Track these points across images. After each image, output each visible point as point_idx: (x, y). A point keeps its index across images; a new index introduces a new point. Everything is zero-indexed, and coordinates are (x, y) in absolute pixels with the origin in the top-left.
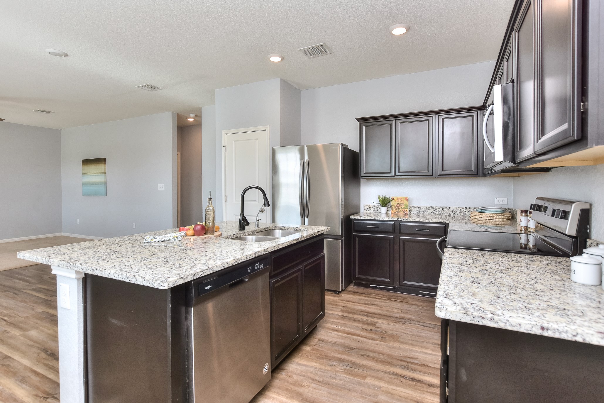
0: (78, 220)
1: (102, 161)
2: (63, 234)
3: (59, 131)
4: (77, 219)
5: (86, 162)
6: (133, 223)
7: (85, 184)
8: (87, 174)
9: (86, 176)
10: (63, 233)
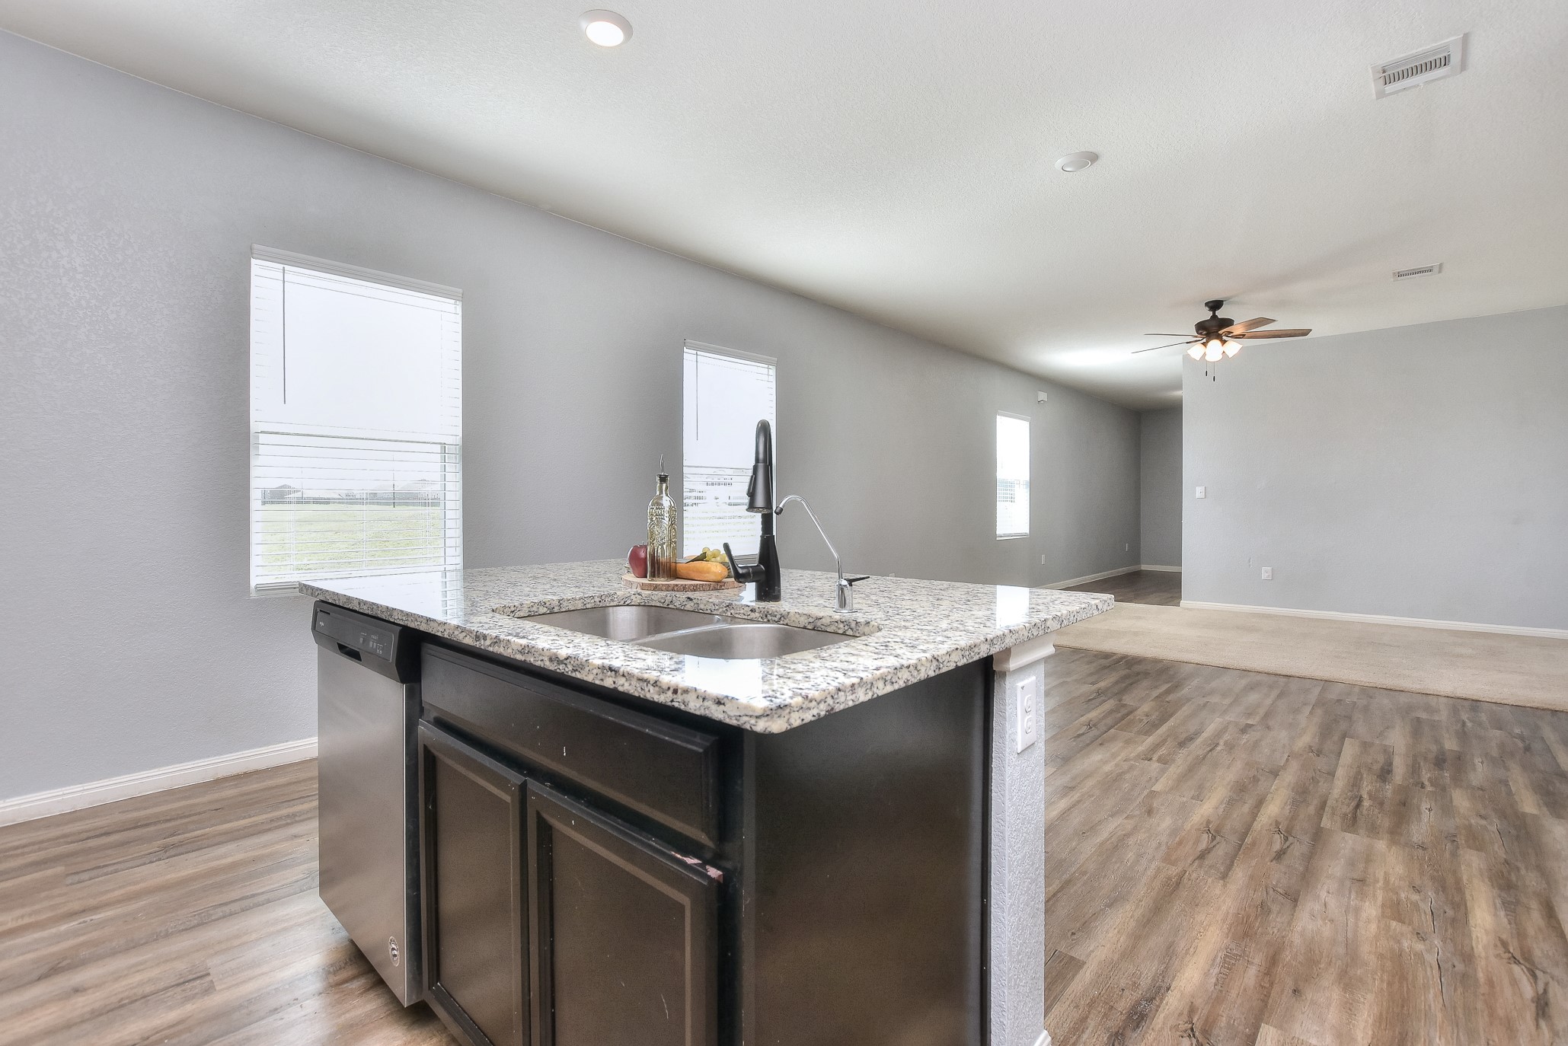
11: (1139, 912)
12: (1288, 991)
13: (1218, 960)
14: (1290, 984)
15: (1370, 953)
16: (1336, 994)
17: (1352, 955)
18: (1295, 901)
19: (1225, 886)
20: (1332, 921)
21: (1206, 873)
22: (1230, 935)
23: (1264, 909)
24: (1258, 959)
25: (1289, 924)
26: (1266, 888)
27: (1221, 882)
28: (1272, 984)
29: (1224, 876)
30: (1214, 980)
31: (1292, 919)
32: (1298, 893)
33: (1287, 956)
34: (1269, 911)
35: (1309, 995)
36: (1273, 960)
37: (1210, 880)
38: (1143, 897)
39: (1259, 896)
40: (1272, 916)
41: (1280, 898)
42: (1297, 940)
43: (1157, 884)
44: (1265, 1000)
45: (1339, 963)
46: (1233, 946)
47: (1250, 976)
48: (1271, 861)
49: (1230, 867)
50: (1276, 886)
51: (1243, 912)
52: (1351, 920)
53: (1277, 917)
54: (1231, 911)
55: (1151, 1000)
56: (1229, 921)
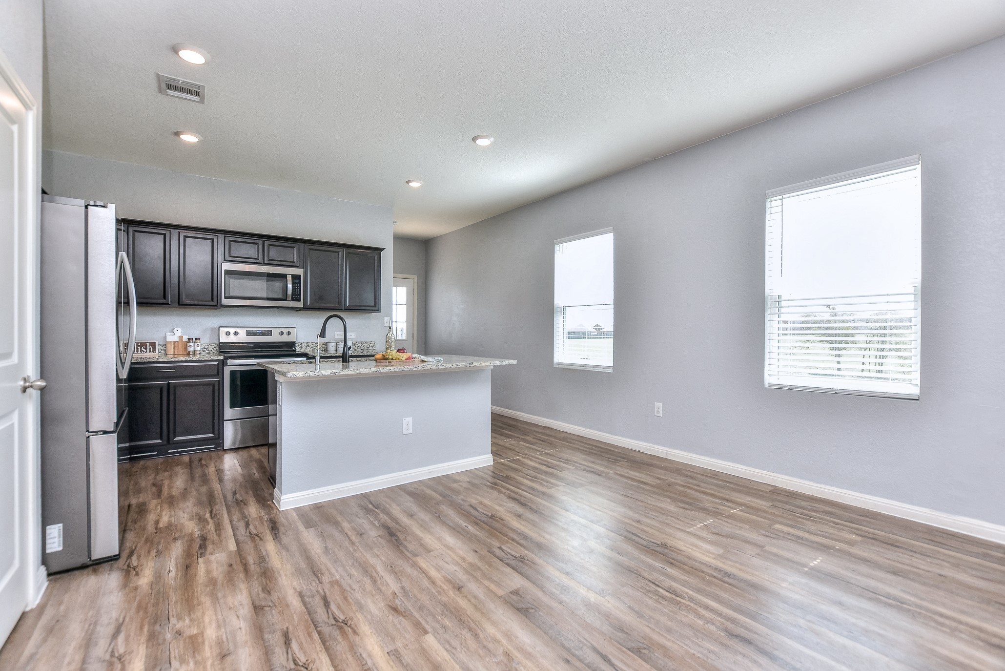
11: (313, 552)
12: (234, 564)
13: (267, 557)
14: (235, 566)
15: (205, 603)
16: (215, 574)
17: (213, 596)
18: (255, 607)
19: (295, 589)
20: (230, 608)
21: (311, 591)
22: (270, 568)
23: (267, 591)
24: (252, 567)
25: (250, 592)
26: (275, 605)
27: (299, 590)
28: (241, 562)
29: (301, 595)
30: (262, 551)
31: (250, 594)
32: (257, 614)
33: (242, 576)
34: (263, 591)
35: (226, 567)
36: (246, 570)
37: (305, 587)
38: (320, 558)
39: (275, 596)
40: (260, 589)
41: (263, 604)
42: (243, 586)
43: (323, 567)
44: (240, 556)
45: (218, 588)
46: (266, 565)
47: (251, 560)
48: (287, 628)
49: (305, 604)
50: (271, 610)
51: (274, 582)
52: (220, 617)
53: (258, 591)
54: (280, 578)
55: (275, 534)
56: (276, 573)
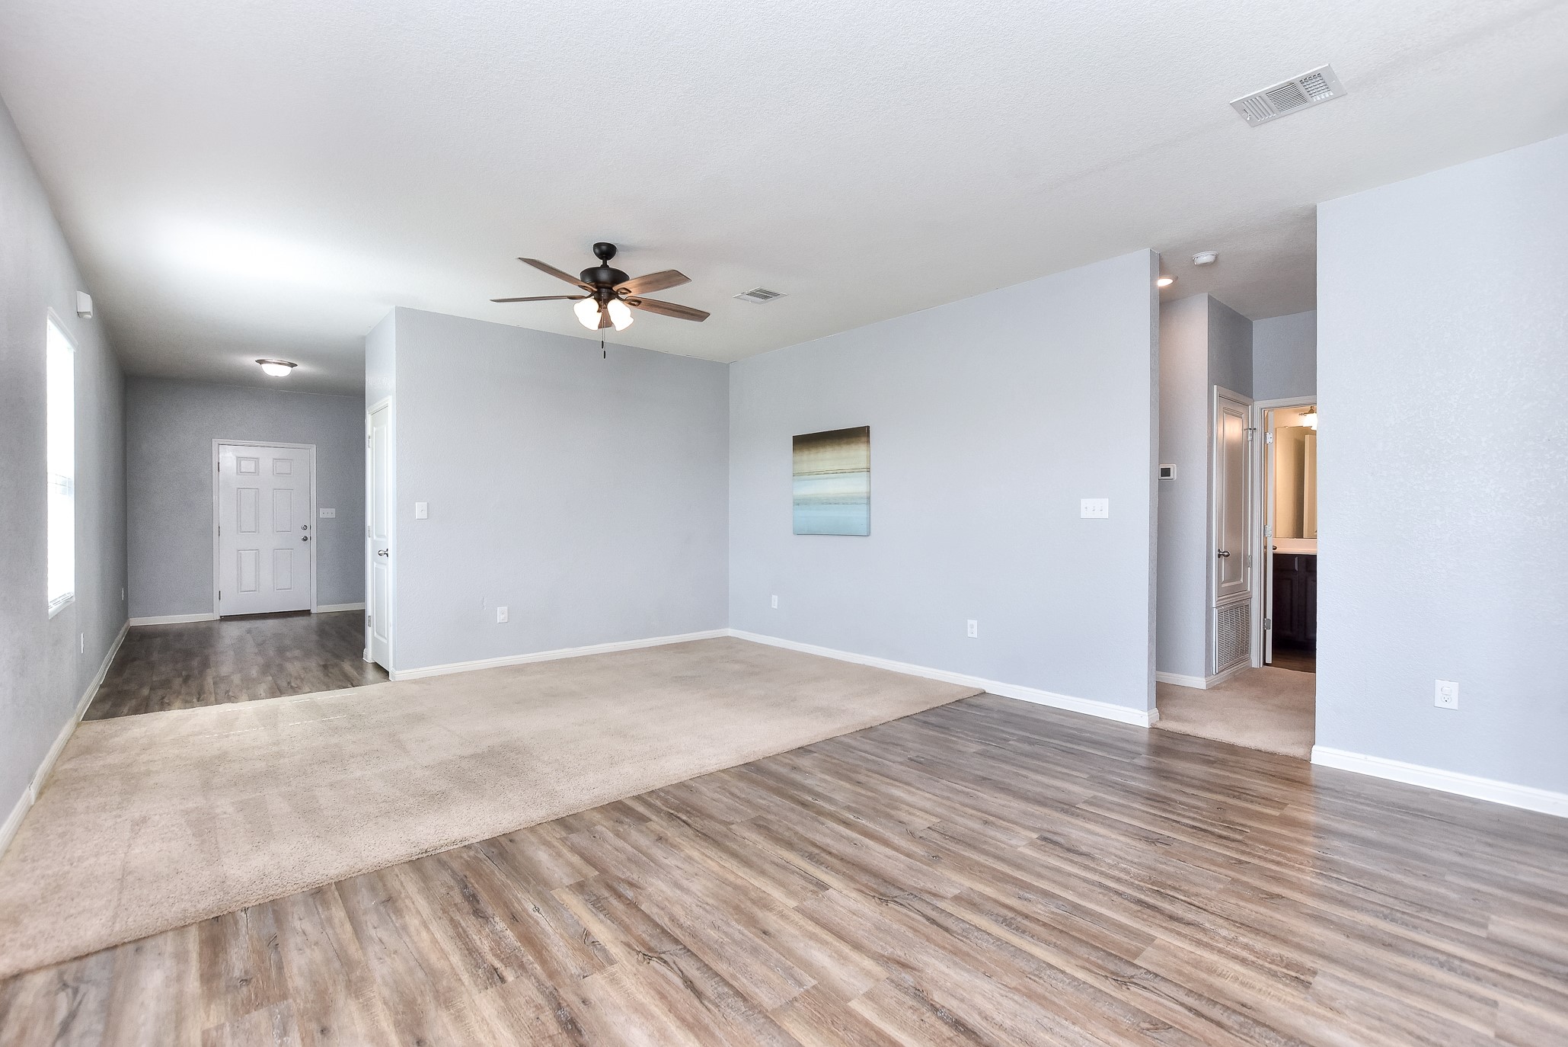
0: (775, 598)
1: (858, 434)
2: (730, 632)
3: (728, 366)
4: (773, 596)
5: (803, 442)
6: (970, 622)
7: (799, 503)
8: (810, 473)
9: (804, 480)
10: (729, 629)
